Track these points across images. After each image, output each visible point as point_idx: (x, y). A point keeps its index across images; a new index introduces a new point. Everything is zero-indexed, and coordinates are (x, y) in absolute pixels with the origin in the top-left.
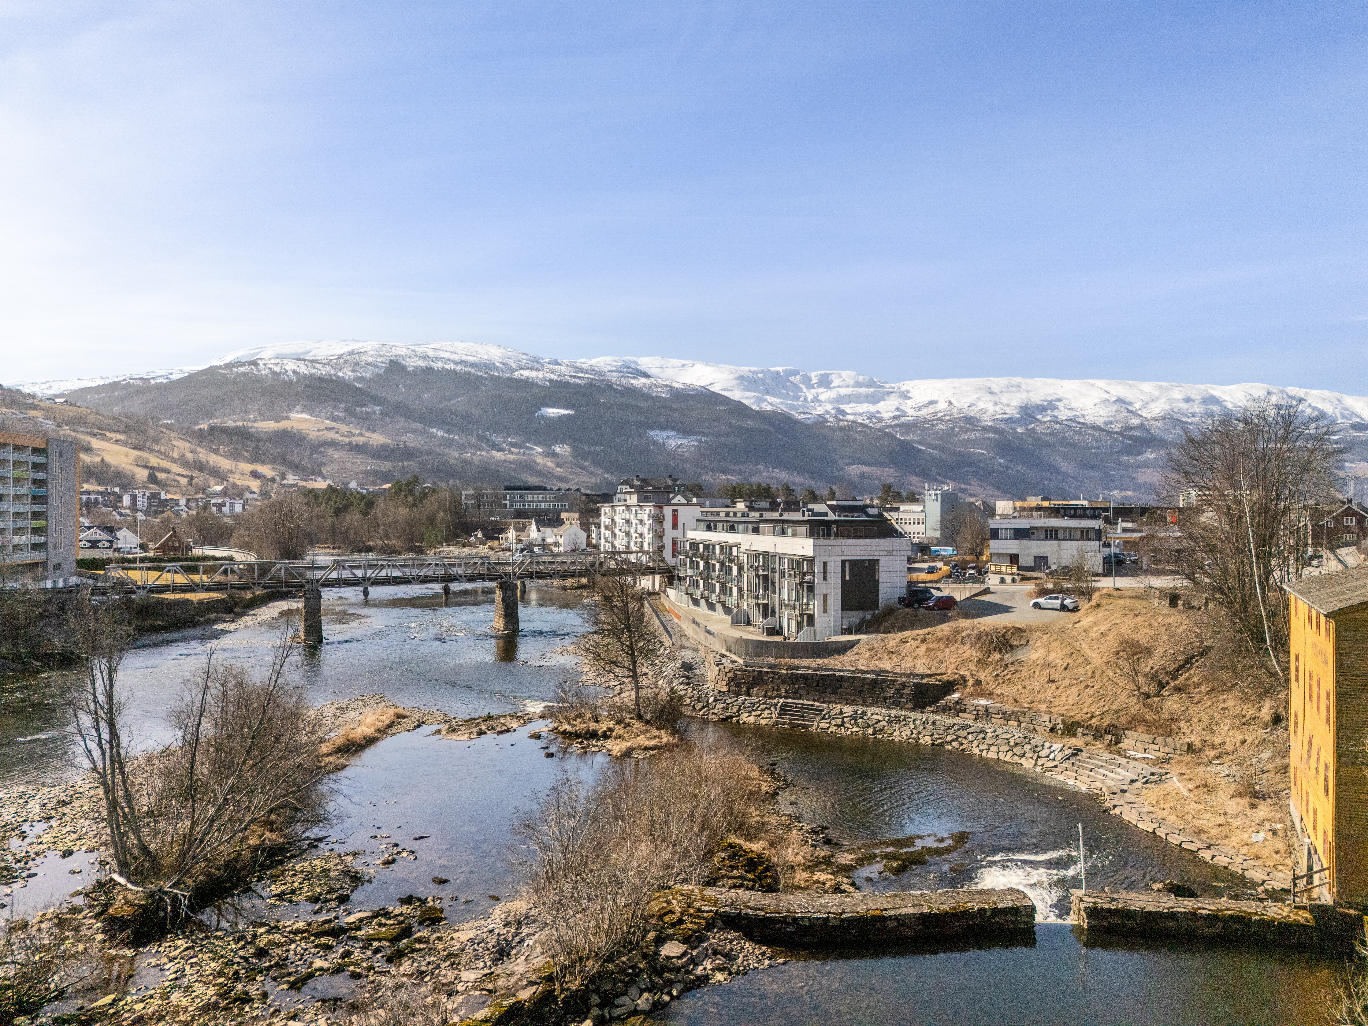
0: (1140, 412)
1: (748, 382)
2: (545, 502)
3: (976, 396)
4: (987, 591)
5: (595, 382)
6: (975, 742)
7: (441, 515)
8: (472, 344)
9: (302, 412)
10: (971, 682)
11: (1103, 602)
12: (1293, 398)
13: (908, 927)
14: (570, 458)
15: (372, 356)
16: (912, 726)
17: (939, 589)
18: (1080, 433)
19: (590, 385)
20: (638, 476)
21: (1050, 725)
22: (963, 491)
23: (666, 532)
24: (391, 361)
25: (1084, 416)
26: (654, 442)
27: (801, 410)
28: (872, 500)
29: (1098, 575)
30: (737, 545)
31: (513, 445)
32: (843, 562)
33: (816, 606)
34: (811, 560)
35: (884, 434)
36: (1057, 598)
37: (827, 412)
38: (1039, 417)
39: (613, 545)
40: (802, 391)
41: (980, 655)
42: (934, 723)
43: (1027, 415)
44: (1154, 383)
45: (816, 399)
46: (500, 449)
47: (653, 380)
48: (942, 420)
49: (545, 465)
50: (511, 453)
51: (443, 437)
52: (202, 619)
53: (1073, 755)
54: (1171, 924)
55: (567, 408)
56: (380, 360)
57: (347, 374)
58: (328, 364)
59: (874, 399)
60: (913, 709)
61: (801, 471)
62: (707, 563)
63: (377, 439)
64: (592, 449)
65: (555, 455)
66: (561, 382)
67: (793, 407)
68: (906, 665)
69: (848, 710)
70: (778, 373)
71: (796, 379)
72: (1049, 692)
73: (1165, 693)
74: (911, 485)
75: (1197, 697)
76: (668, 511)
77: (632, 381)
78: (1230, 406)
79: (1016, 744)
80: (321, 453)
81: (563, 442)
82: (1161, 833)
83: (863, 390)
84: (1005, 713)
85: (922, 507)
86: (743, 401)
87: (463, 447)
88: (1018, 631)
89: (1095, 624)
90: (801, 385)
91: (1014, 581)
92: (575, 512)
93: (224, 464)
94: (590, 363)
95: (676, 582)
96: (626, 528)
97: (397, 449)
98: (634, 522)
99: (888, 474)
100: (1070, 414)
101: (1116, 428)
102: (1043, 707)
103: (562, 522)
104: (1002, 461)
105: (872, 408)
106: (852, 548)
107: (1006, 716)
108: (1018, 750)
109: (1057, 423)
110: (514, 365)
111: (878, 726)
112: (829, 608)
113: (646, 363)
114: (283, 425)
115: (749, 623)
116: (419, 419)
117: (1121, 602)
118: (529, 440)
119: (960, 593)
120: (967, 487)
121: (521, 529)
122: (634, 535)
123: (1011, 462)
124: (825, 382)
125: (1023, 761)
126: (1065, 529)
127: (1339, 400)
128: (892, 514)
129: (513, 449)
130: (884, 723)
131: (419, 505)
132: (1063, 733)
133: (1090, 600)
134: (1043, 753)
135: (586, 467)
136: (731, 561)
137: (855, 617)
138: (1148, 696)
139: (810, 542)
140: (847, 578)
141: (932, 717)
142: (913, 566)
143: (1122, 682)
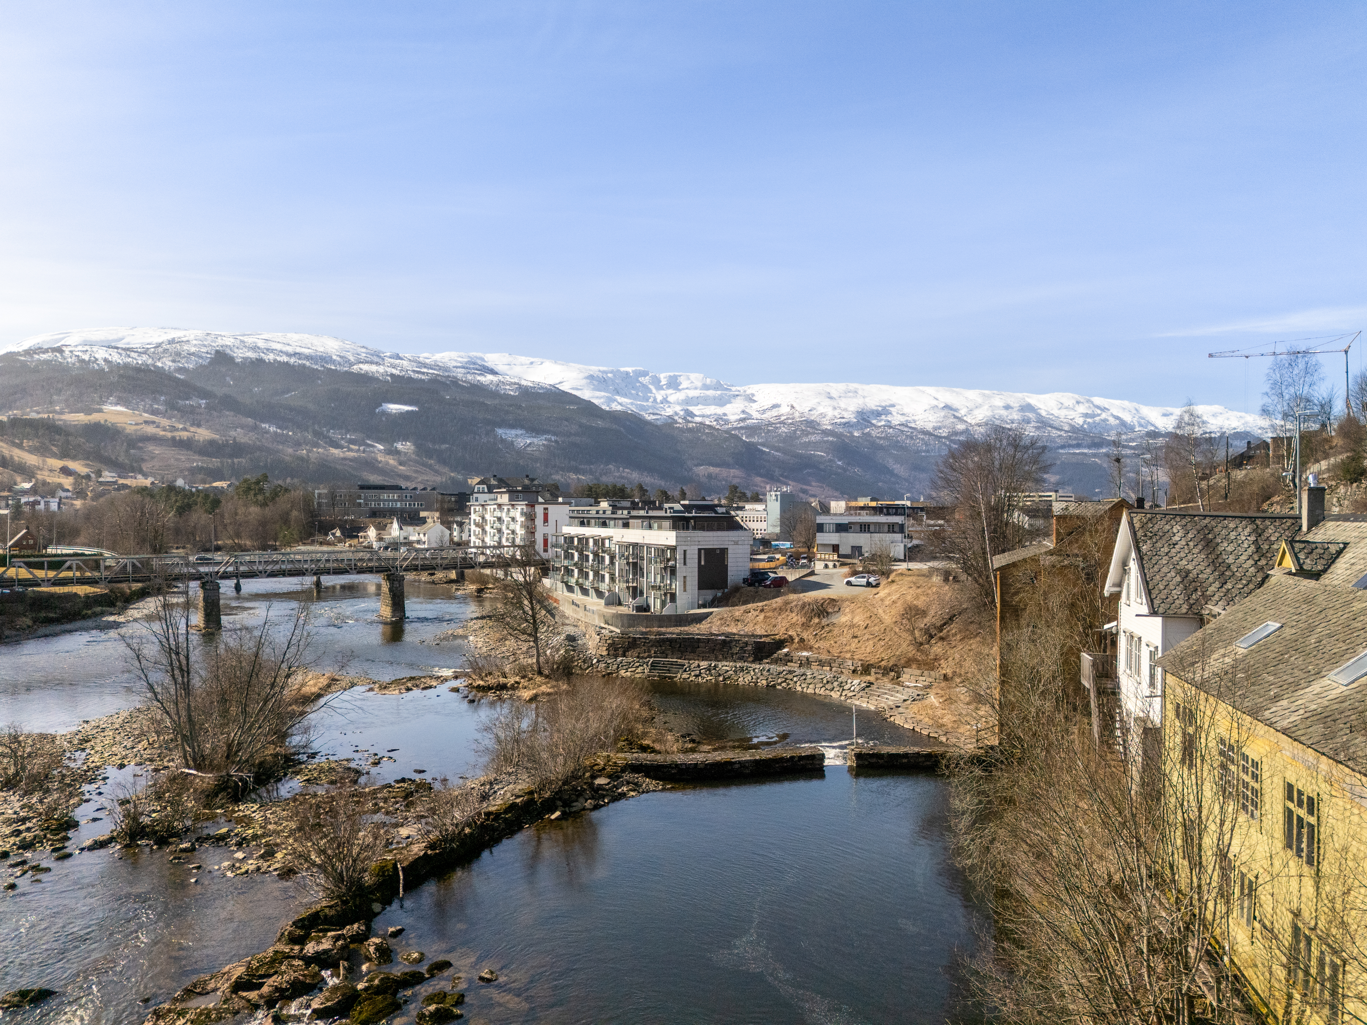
0: (965, 418)
1: (598, 381)
2: (402, 501)
3: (817, 400)
4: (812, 573)
5: (439, 378)
6: (798, 683)
7: (295, 513)
8: (306, 336)
9: (117, 404)
10: (796, 640)
11: (897, 579)
12: (1098, 407)
13: (747, 768)
14: (413, 456)
15: (195, 345)
16: (752, 673)
17: (775, 573)
18: (912, 438)
19: (435, 381)
20: (495, 476)
21: (853, 668)
22: (804, 492)
23: (538, 528)
24: (217, 352)
25: (915, 421)
26: (503, 441)
27: (651, 411)
28: (719, 500)
29: (900, 560)
30: (610, 538)
31: (352, 442)
32: (700, 550)
33: (677, 586)
34: (673, 549)
35: (731, 436)
36: (864, 577)
37: (676, 414)
38: (874, 422)
39: (483, 541)
40: (651, 392)
41: (804, 620)
42: (769, 670)
43: (864, 419)
44: (977, 391)
45: (665, 400)
46: (337, 446)
47: (500, 377)
48: (785, 423)
49: (387, 463)
50: (350, 450)
51: (276, 433)
52: (89, 612)
53: (867, 687)
54: (905, 761)
55: (410, 404)
56: (204, 350)
57: (167, 364)
58: (145, 353)
59: (721, 402)
60: (753, 662)
61: (650, 470)
62: (581, 554)
63: (203, 434)
64: (437, 447)
65: (397, 452)
66: (403, 377)
67: (643, 408)
68: (748, 629)
69: (704, 664)
70: (627, 373)
71: (645, 380)
72: (853, 645)
73: (933, 641)
74: (756, 486)
75: (954, 643)
76: (539, 509)
77: (479, 378)
78: (1044, 413)
79: (828, 682)
80: (140, 448)
81: (406, 439)
82: (917, 729)
83: (711, 393)
84: (820, 661)
85: (764, 507)
86: (593, 400)
87: (298, 444)
88: (833, 600)
89: (889, 594)
90: (650, 386)
91: (835, 566)
92: (437, 511)
93: (31, 459)
94: (434, 358)
95: (551, 573)
96: (497, 525)
97: (225, 445)
98: (506, 519)
99: (734, 475)
100: (903, 419)
101: (944, 433)
102: (848, 655)
103: (423, 521)
104: (840, 463)
105: (719, 411)
106: (707, 539)
107: (821, 663)
108: (829, 686)
109: (890, 427)
110: (352, 359)
111: (727, 675)
112: (688, 587)
113: (493, 359)
114: (95, 417)
115: (620, 604)
116: (250, 413)
117: (910, 579)
118: (369, 437)
119: (792, 576)
120: (808, 488)
121: (381, 528)
122: (506, 531)
123: (848, 464)
124: (674, 384)
125: (832, 693)
126: (875, 524)
127: (1136, 410)
128: (739, 512)
129: (352, 446)
130: (731, 672)
131: (270, 504)
132: (861, 673)
133: (888, 577)
134: (846, 687)
135: (431, 465)
136: (603, 552)
137: (709, 595)
138: (921, 644)
139: (673, 534)
140: (703, 563)
141: (767, 667)
142: (755, 557)
143: (905, 635)
